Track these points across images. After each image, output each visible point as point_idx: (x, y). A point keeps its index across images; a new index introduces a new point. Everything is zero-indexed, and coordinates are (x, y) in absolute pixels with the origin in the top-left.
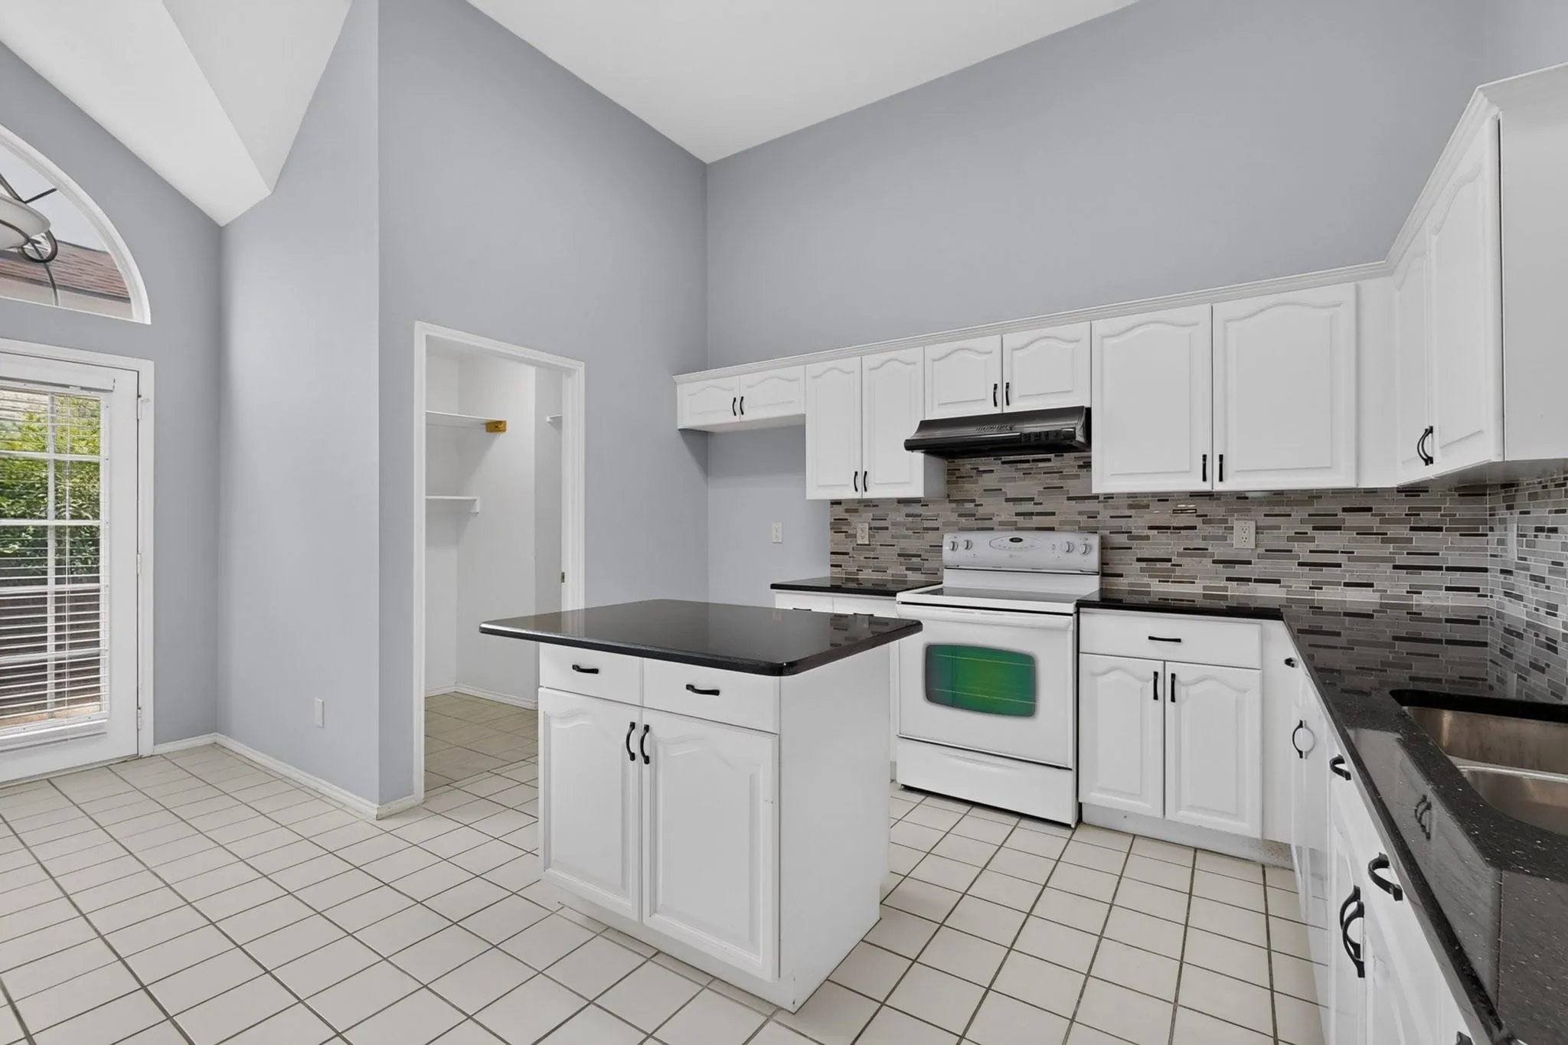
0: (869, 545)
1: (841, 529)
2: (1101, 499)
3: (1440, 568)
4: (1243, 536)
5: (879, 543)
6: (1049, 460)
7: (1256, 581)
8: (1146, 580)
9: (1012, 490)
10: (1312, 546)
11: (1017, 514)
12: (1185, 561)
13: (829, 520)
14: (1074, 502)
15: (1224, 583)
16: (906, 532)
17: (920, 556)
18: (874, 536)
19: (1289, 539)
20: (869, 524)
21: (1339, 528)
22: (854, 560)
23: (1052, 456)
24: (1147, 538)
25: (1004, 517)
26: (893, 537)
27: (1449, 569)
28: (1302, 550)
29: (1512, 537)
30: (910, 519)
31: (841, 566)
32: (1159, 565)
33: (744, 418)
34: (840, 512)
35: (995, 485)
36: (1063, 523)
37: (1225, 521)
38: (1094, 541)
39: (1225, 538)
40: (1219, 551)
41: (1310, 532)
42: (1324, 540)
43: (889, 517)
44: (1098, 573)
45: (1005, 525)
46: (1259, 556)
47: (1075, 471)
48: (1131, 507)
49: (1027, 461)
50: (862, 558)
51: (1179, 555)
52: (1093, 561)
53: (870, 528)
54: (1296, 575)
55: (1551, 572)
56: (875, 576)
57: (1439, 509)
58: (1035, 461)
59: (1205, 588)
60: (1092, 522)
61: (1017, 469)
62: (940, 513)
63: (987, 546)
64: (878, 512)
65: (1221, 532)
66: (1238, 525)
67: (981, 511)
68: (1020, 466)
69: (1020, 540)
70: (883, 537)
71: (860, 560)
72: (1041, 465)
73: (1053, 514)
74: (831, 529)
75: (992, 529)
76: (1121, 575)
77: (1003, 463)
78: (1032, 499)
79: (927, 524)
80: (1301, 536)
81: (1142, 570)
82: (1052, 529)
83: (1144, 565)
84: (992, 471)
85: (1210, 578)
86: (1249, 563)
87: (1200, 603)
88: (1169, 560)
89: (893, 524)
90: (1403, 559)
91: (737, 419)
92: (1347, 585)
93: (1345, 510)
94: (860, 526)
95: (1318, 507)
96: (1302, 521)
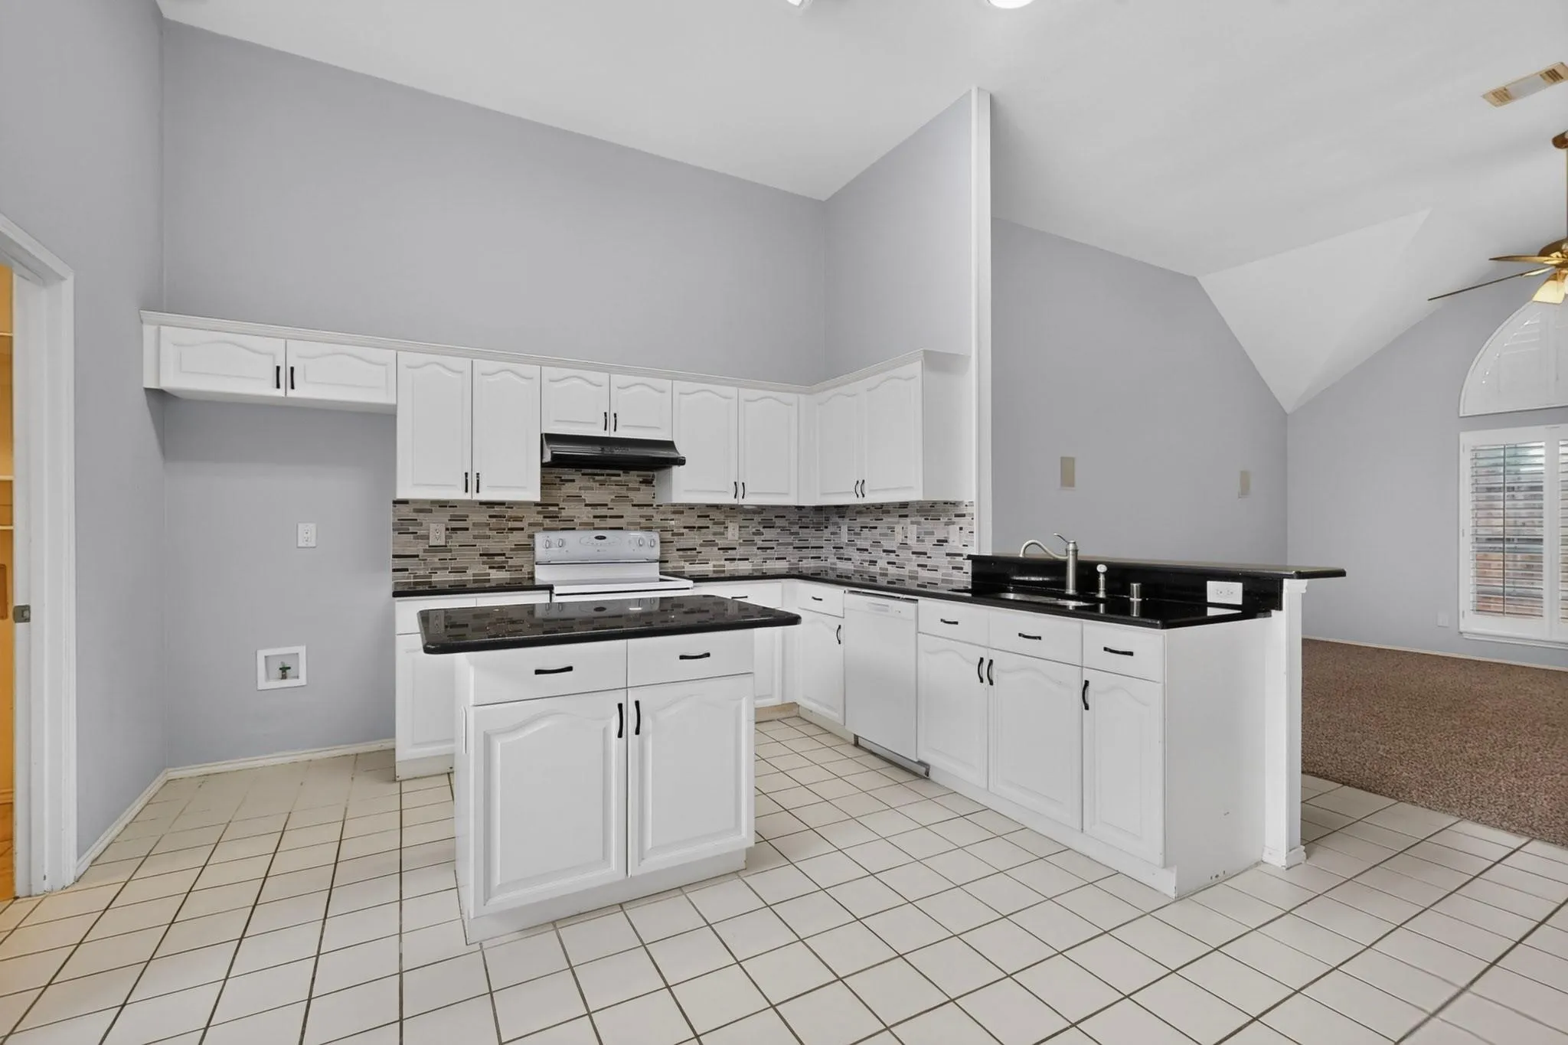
0: (446, 546)
1: (409, 529)
2: (654, 506)
3: (808, 548)
4: (733, 533)
5: (457, 544)
6: (619, 475)
7: (739, 560)
8: (682, 564)
9: (589, 497)
10: (762, 538)
11: (595, 517)
12: (702, 549)
13: (391, 519)
14: (637, 508)
15: (723, 562)
16: (488, 533)
17: (504, 555)
18: (451, 537)
19: (754, 534)
20: (446, 525)
21: (773, 527)
22: (424, 563)
23: (621, 472)
24: (682, 534)
25: (585, 520)
26: (475, 537)
27: (812, 548)
28: (758, 540)
29: (844, 529)
30: (494, 520)
31: (407, 570)
32: (689, 553)
33: (291, 393)
34: (406, 512)
35: (576, 492)
36: (629, 524)
37: (724, 523)
38: (655, 536)
39: (723, 534)
40: (721, 543)
41: (762, 530)
42: (768, 534)
43: (470, 518)
44: (657, 561)
45: (588, 526)
46: (740, 544)
47: (637, 486)
48: (674, 513)
49: (602, 475)
50: (436, 560)
51: (701, 545)
52: (656, 552)
53: (447, 529)
54: (756, 555)
55: (871, 546)
56: (453, 577)
57: (808, 517)
58: (608, 475)
59: (714, 566)
60: (649, 524)
61: (595, 481)
62: (525, 515)
63: (578, 542)
64: (458, 512)
65: (722, 530)
66: (731, 526)
67: (564, 513)
68: (597, 478)
69: (604, 538)
70: (460, 537)
71: (434, 563)
72: (613, 478)
73: (622, 517)
74: (394, 530)
75: (574, 529)
76: (667, 562)
77: (583, 474)
78: (606, 505)
79: (511, 524)
80: (758, 533)
81: (680, 557)
82: (621, 529)
83: (681, 553)
84: (573, 481)
85: (717, 560)
86: (735, 549)
87: (711, 575)
88: (695, 549)
89: (474, 524)
90: (797, 543)
91: (280, 393)
92: (777, 559)
93: (776, 517)
94: (433, 526)
95: (764, 515)
96: (759, 523)
